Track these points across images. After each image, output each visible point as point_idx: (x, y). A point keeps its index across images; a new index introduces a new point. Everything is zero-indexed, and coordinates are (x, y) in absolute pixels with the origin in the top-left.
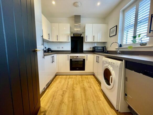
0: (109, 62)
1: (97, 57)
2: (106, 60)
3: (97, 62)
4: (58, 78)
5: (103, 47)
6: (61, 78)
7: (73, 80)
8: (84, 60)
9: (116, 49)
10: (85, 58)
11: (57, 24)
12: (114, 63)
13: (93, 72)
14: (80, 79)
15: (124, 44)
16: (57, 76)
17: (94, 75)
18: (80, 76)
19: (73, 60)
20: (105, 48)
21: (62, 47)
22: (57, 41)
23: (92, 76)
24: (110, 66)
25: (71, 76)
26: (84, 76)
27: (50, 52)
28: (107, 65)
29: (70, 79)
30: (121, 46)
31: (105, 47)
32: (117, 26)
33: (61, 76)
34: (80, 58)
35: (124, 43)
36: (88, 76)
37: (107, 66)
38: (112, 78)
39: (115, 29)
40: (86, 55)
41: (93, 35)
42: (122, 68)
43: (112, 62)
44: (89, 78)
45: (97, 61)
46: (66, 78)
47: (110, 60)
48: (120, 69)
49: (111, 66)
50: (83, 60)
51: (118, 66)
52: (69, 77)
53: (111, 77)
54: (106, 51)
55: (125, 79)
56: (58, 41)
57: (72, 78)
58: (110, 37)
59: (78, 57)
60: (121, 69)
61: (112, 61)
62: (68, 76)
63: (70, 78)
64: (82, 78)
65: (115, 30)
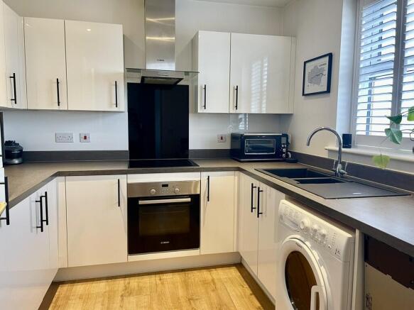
0: (306, 229)
1: (255, 191)
2: (293, 214)
3: (255, 211)
4: (68, 298)
5: (278, 138)
6: (85, 298)
7: (145, 299)
8: (196, 198)
9: (330, 151)
10: (198, 193)
11: (54, 25)
12: (324, 236)
13: (238, 254)
14: (181, 292)
15: (358, 133)
16: (62, 290)
17: (240, 266)
18: (177, 277)
19: (141, 202)
20: (284, 140)
21: (84, 132)
22: (56, 107)
23: (234, 273)
24: (307, 243)
25: (134, 282)
26: (196, 273)
27: (16, 161)
28: (298, 237)
29: (133, 299)
30: (347, 140)
31: (286, 136)
32: (330, 56)
33: (79, 288)
34: (178, 191)
35: (360, 129)
36: (214, 271)
37: (297, 244)
38: (317, 294)
39: (326, 67)
40: (205, 174)
41: (234, 84)
42: (351, 261)
43: (315, 231)
44: (219, 285)
45: (255, 205)
46: (110, 296)
47: (309, 219)
48: (347, 262)
49: (313, 247)
50: (189, 200)
51: (337, 251)
52: (126, 288)
53: (314, 289)
54: (287, 155)
55: (364, 300)
56: (63, 107)
57: (140, 291)
58: (303, 95)
59: (165, 185)
60: (351, 263)
61: (316, 227)
62: (121, 283)
63: (130, 294)
64: (186, 285)
65: (326, 72)
